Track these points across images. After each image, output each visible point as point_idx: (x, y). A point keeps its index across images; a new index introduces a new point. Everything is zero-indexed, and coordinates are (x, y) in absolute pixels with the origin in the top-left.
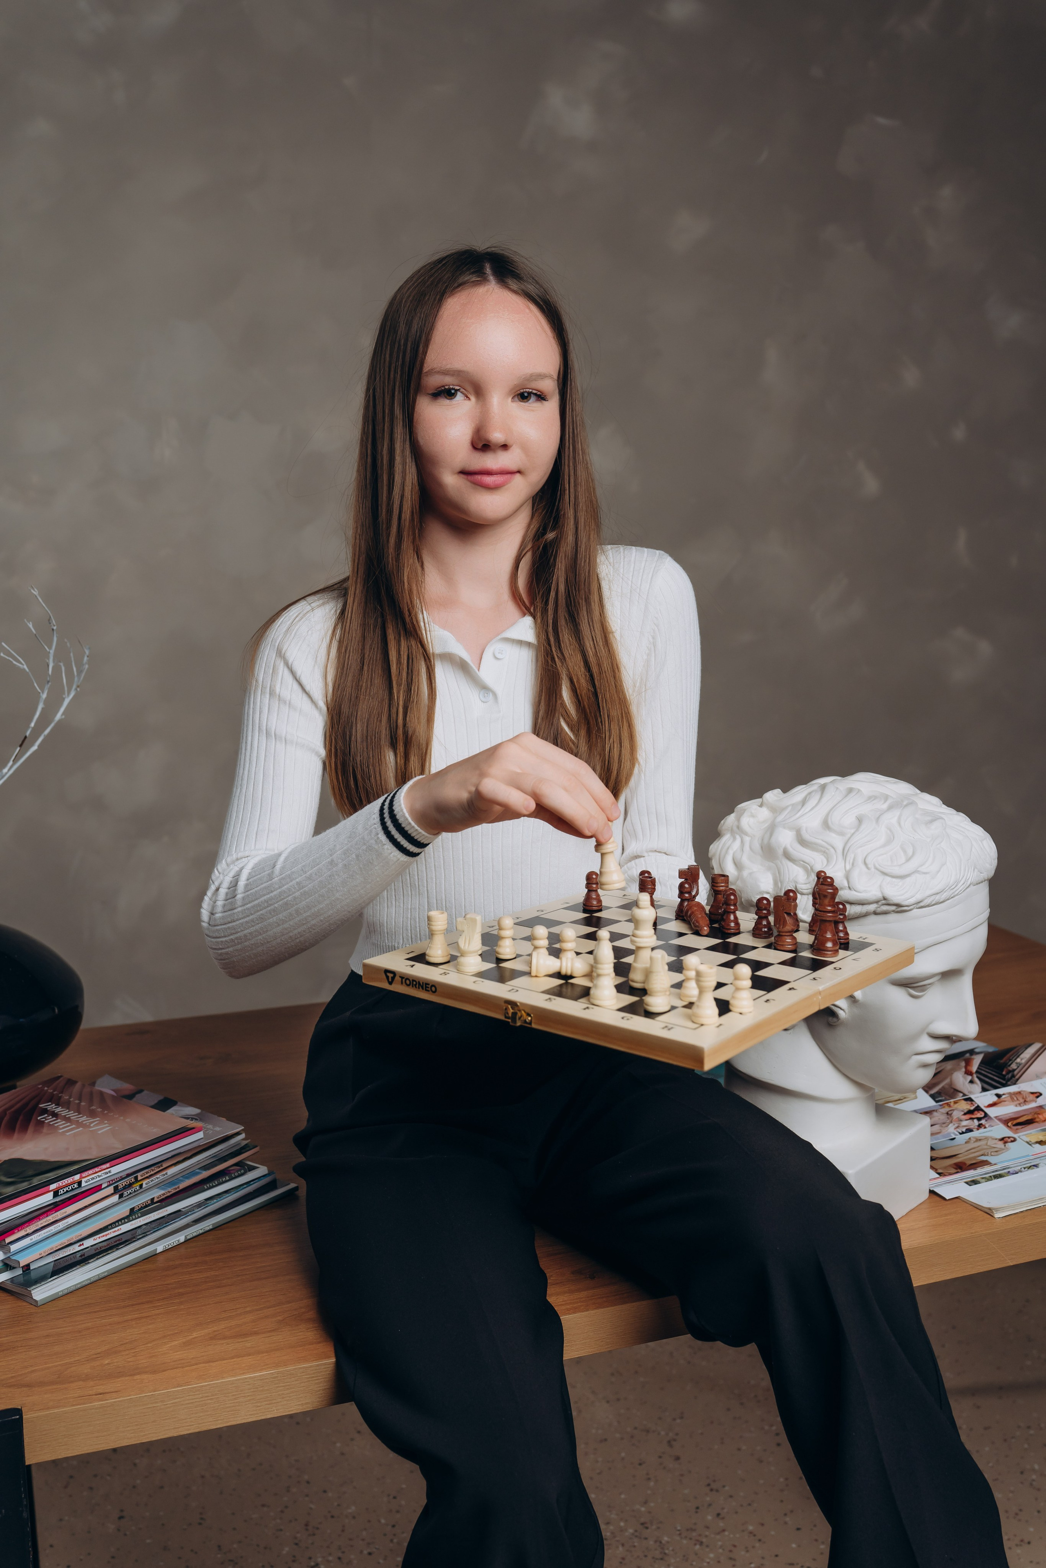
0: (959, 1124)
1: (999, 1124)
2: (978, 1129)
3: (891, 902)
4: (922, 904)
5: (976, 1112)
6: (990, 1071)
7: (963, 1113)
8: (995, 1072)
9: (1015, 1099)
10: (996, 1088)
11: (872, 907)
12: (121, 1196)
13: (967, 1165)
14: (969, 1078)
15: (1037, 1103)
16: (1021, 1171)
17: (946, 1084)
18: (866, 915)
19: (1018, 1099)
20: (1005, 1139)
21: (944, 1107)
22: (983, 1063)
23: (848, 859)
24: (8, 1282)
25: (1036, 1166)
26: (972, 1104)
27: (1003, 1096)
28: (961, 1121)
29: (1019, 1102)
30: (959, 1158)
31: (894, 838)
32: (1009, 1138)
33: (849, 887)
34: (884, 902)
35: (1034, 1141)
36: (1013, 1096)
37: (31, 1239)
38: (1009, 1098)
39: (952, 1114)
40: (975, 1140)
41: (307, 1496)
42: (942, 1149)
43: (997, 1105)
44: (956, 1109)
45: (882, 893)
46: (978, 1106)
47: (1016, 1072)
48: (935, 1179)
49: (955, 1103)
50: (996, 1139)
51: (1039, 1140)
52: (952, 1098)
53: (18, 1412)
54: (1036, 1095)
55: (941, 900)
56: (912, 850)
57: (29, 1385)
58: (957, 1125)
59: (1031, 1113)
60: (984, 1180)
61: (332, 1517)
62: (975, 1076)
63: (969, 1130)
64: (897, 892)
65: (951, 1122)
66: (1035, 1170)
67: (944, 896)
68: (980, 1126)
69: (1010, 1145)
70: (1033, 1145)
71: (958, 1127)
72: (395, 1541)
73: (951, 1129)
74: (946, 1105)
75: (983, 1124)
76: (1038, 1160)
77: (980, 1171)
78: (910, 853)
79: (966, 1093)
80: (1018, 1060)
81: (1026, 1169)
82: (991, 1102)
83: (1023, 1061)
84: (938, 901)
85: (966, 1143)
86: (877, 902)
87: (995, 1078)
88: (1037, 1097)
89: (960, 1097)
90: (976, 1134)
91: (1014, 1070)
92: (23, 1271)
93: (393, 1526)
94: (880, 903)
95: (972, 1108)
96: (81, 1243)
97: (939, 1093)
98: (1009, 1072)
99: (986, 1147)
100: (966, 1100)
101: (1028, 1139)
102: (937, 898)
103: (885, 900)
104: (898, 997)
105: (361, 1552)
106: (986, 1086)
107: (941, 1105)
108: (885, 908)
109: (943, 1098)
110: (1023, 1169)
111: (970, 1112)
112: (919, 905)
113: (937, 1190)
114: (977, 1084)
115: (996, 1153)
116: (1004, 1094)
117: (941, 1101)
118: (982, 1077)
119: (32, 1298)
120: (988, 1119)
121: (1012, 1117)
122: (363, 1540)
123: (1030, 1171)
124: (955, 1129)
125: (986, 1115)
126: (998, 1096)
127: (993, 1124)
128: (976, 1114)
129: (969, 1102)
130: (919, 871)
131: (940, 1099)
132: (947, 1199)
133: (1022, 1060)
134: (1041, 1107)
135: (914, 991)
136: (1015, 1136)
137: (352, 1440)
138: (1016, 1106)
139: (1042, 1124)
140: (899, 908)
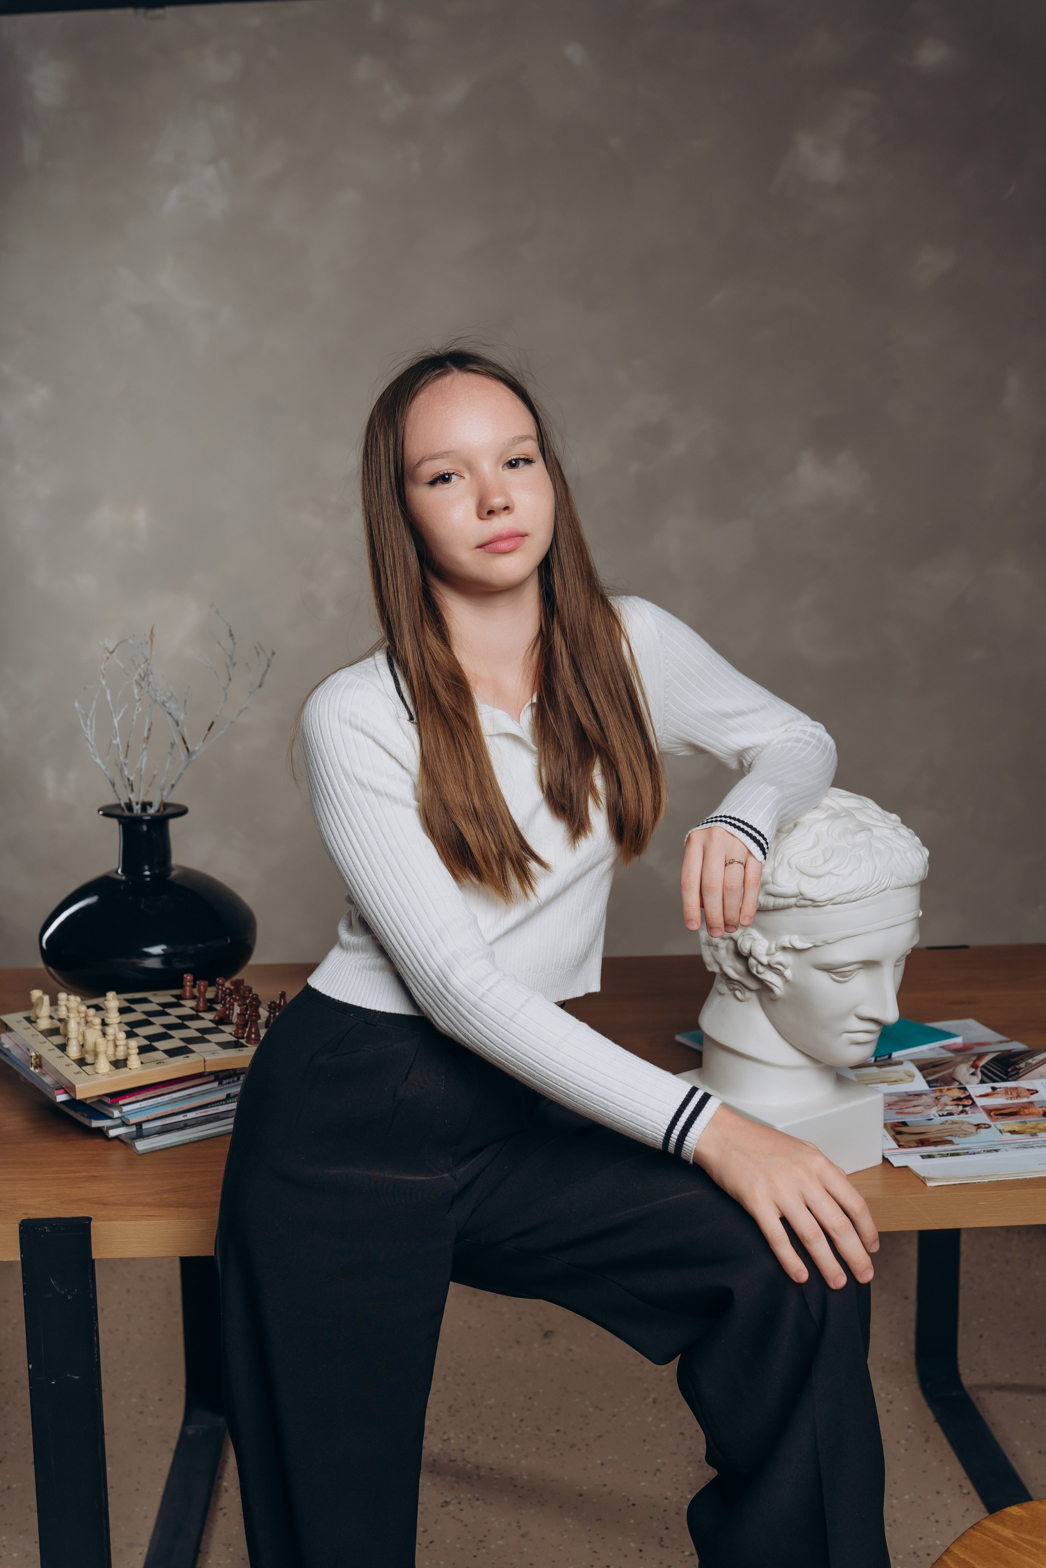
0: (944, 1108)
1: (981, 1112)
2: (959, 1114)
3: (806, 898)
4: (834, 901)
5: (965, 1100)
6: (996, 1067)
7: (951, 1099)
8: (1000, 1068)
9: (1009, 1093)
10: (994, 1081)
11: (793, 901)
12: (220, 1084)
13: (931, 1141)
14: (973, 1070)
15: (1030, 1099)
16: (979, 1153)
17: (947, 1073)
18: (789, 907)
19: (1011, 1094)
20: (980, 1126)
21: (936, 1092)
22: (994, 1059)
23: (777, 858)
24: (123, 1135)
25: (996, 1151)
26: (964, 1092)
27: (998, 1090)
28: (947, 1105)
29: (1011, 1096)
30: (927, 1135)
31: (818, 842)
32: (984, 1124)
33: (773, 882)
34: (801, 897)
35: (1006, 1130)
36: (1008, 1091)
37: (141, 1105)
38: (1004, 1092)
39: (940, 1099)
40: (951, 1122)
41: (458, 1385)
42: (916, 1126)
43: (989, 1097)
44: (947, 1095)
45: (799, 889)
46: (970, 1095)
47: (1021, 1071)
48: (893, 1149)
49: (948, 1090)
50: (972, 1124)
51: (1012, 1130)
52: (947, 1085)
53: (89, 1219)
54: (1032, 1092)
55: (852, 900)
56: (830, 854)
57: (105, 1204)
58: (940, 1108)
59: (1018, 1107)
60: (939, 1156)
61: (473, 1405)
62: (979, 1069)
63: (951, 1114)
64: (812, 889)
65: (937, 1105)
66: (995, 1154)
67: (854, 896)
68: (962, 1112)
69: (982, 1131)
70: (1004, 1134)
71: (940, 1110)
72: (519, 1432)
73: (934, 1111)
74: (938, 1091)
75: (967, 1110)
76: (1002, 1146)
77: (940, 1148)
78: (828, 857)
79: (963, 1082)
80: (1030, 1061)
81: (985, 1152)
82: (984, 1093)
83: (1034, 1062)
84: (849, 900)
85: (941, 1124)
86: (796, 896)
87: (999, 1073)
88: (1032, 1094)
89: (956, 1084)
90: (955, 1118)
91: (1021, 1068)
92: (137, 1129)
93: (521, 1420)
94: (799, 897)
95: (963, 1096)
96: (185, 1114)
97: (936, 1080)
98: (1016, 1069)
99: (960, 1130)
100: (959, 1088)
101: (1001, 1128)
102: (848, 897)
103: (801, 895)
104: (823, 979)
105: (488, 1436)
106: (985, 1079)
107: (933, 1090)
108: (803, 902)
109: (939, 1085)
110: (982, 1152)
111: (959, 1099)
112: (832, 901)
113: (891, 1159)
114: (977, 1076)
115: (964, 1136)
116: (1000, 1088)
117: (935, 1087)
118: (985, 1071)
119: (135, 1148)
120: (974, 1107)
121: (997, 1108)
122: (493, 1427)
123: (989, 1154)
124: (937, 1111)
125: (974, 1103)
126: (994, 1089)
127: (975, 1112)
128: (964, 1102)
129: (962, 1091)
130: (832, 873)
131: (935, 1085)
132: (895, 1166)
133: (1033, 1060)
134: (1031, 1103)
135: (836, 976)
136: (992, 1124)
137: (510, 1347)
138: (1007, 1099)
139: (1024, 1117)
140: (815, 904)
